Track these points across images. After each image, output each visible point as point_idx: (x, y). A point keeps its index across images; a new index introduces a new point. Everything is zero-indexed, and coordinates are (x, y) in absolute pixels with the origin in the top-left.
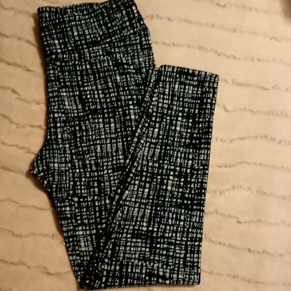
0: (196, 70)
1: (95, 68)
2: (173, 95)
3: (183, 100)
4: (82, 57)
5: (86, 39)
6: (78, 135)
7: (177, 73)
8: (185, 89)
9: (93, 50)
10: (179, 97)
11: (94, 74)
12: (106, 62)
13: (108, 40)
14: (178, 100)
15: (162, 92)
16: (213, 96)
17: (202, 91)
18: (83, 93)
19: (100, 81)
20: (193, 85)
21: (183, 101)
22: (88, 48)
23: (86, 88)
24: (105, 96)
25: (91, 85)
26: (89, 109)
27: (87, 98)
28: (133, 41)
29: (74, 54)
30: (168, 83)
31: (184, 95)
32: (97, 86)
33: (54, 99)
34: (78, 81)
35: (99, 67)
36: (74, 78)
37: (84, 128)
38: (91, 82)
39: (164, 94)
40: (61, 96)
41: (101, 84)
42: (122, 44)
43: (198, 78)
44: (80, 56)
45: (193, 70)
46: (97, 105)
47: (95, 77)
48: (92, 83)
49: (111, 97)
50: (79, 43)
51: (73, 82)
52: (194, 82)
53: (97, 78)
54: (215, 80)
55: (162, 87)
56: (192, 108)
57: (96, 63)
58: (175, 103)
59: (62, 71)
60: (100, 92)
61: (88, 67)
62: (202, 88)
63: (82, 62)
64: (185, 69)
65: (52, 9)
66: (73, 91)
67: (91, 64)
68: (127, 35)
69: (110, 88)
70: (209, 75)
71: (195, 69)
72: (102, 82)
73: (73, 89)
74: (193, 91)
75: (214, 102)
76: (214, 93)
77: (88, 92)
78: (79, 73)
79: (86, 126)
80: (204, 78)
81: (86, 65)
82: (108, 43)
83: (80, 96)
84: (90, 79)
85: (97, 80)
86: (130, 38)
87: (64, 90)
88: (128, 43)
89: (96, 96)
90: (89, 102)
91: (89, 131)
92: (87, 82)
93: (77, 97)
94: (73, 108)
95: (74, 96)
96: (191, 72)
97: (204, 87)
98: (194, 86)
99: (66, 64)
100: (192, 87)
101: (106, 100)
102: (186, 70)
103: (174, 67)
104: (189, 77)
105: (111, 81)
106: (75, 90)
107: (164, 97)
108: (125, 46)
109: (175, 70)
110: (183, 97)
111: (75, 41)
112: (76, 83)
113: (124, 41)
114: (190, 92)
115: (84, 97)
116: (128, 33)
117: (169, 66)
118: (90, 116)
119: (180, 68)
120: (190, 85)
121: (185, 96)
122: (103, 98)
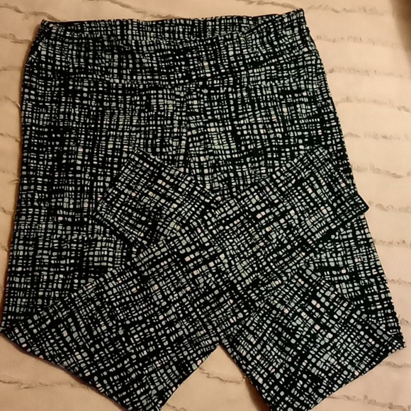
1: (253, 95)
4: (237, 83)
5: (244, 60)
6: (234, 184)
9: (253, 72)
11: (252, 103)
12: (269, 89)
13: (273, 61)
18: (238, 128)
19: (261, 113)
22: (247, 70)
23: (242, 122)
24: (267, 131)
25: (248, 117)
26: (247, 149)
27: (243, 135)
28: (307, 61)
29: (228, 78)
32: (256, 118)
33: (199, 138)
34: (230, 113)
35: (259, 94)
36: (225, 109)
37: (240, 174)
38: (247, 112)
40: (207, 133)
41: (261, 116)
42: (293, 66)
44: (235, 81)
46: (256, 143)
47: (253, 107)
48: (250, 114)
49: (275, 133)
50: (235, 64)
51: (223, 114)
53: (257, 109)
57: (255, 89)
59: (210, 101)
60: (261, 126)
61: (245, 94)
63: (236, 89)
65: (188, 22)
66: (224, 126)
67: (248, 90)
68: (299, 55)
69: (275, 122)
72: (263, 114)
73: (223, 123)
77: (244, 127)
78: (232, 102)
79: (242, 172)
81: (241, 92)
82: (274, 64)
83: (234, 132)
84: (246, 109)
85: (257, 111)
86: (304, 58)
87: (212, 124)
88: (301, 64)
89: (256, 132)
90: (245, 140)
91: (247, 179)
92: (243, 113)
93: (229, 134)
94: (225, 148)
95: (225, 132)
99: (215, 92)
101: (269, 137)
105: (276, 113)
106: (226, 124)
108: (297, 68)
111: (230, 62)
112: (228, 115)
113: (296, 62)
115: (239, 133)
116: (301, 53)
118: (248, 159)
122: (264, 134)
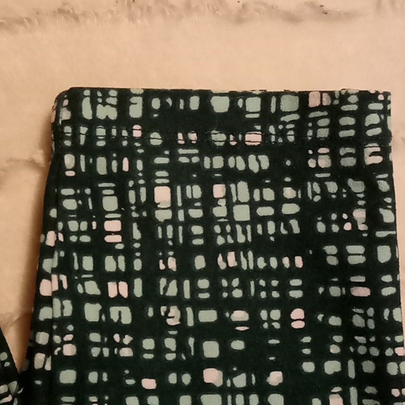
0: (246, 95)
2: (153, 247)
3: (211, 262)
7: (148, 122)
8: (208, 201)
10: (185, 253)
14: (186, 270)
15: (86, 239)
16: (374, 221)
17: (303, 202)
20: (246, 175)
21: (212, 272)
30: (107, 188)
31: (209, 236)
39: (99, 248)
43: (266, 135)
45: (233, 96)
52: (252, 158)
54: (360, 127)
55: (81, 214)
56: (270, 304)
58: (172, 291)
62: (298, 184)
64: (186, 94)
70: (321, 108)
71: (239, 88)
74: (253, 205)
75: (384, 254)
76: (377, 200)
80: (300, 127)
96: (220, 105)
97: (309, 174)
98: (255, 180)
100: (243, 186)
102: (195, 103)
103: (124, 96)
104: (218, 138)
107: (99, 264)
109: (136, 111)
110: (211, 251)
114: (242, 213)
117: (99, 95)
119: (162, 94)
120: (230, 176)
121: (220, 241)
